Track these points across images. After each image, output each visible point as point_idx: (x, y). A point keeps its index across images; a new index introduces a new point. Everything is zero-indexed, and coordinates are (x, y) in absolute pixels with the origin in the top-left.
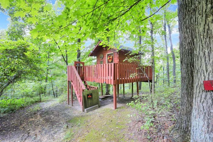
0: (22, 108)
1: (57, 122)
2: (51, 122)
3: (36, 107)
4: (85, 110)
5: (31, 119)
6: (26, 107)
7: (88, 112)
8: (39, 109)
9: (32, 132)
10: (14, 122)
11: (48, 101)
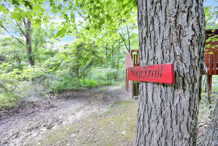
0: (97, 87)
1: (109, 101)
2: (106, 100)
3: (105, 88)
4: (134, 97)
5: (97, 95)
6: (99, 87)
7: (136, 100)
8: (106, 90)
9: (92, 103)
10: (88, 94)
11: (116, 85)
